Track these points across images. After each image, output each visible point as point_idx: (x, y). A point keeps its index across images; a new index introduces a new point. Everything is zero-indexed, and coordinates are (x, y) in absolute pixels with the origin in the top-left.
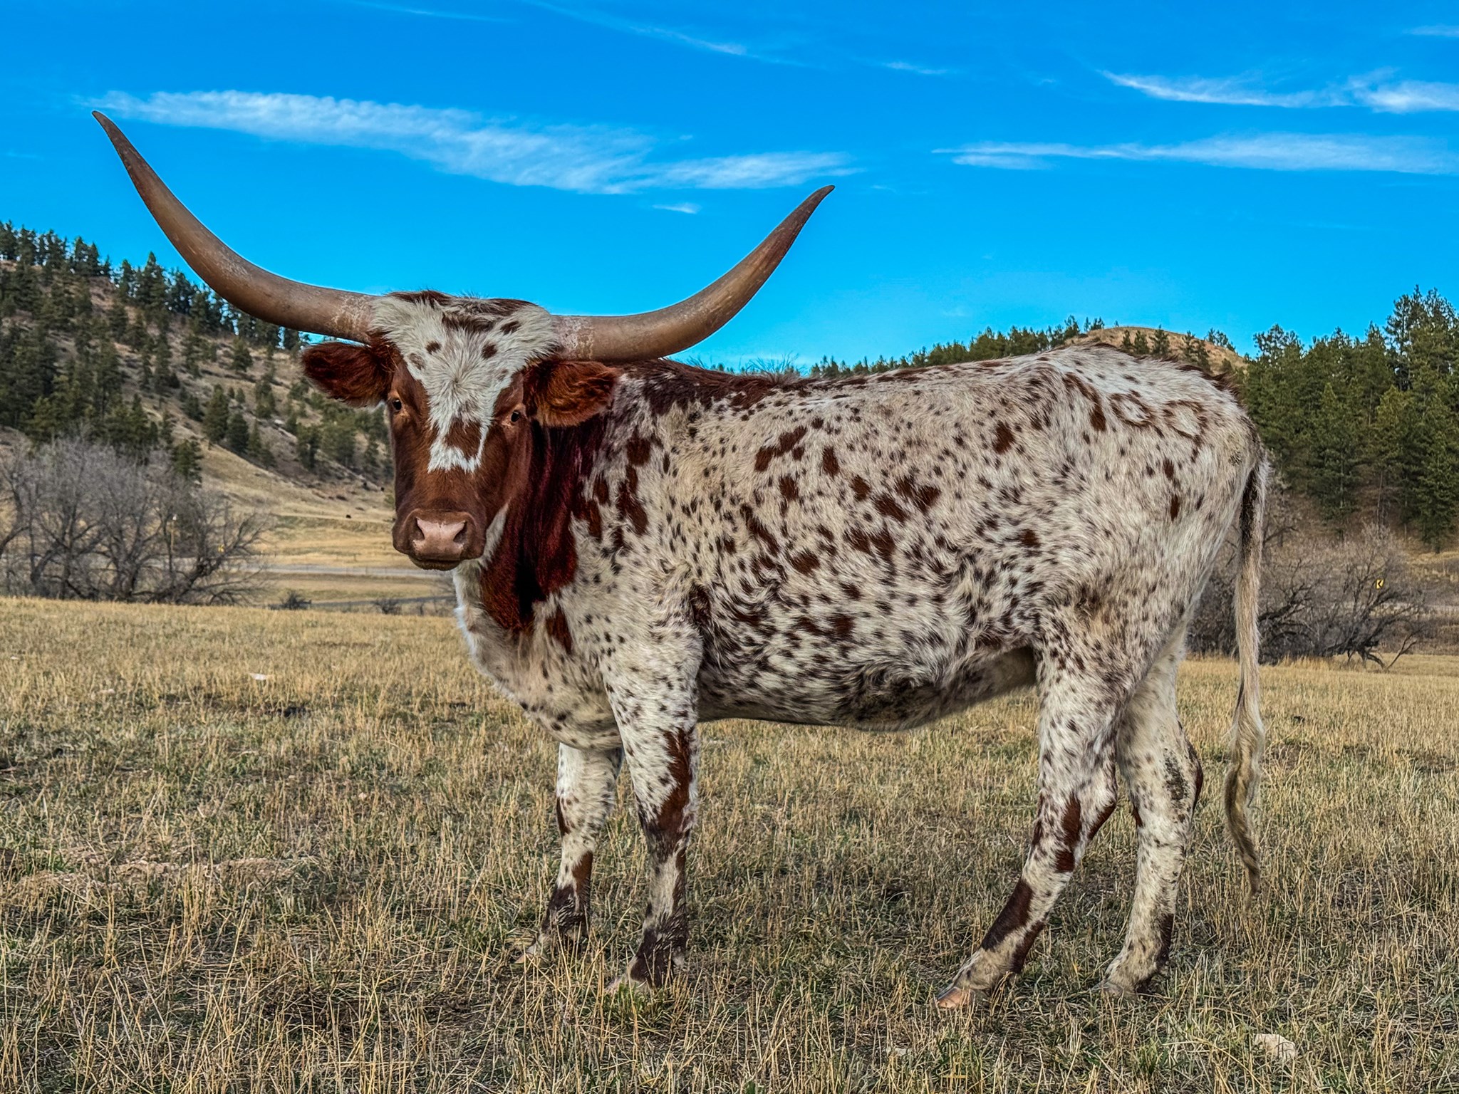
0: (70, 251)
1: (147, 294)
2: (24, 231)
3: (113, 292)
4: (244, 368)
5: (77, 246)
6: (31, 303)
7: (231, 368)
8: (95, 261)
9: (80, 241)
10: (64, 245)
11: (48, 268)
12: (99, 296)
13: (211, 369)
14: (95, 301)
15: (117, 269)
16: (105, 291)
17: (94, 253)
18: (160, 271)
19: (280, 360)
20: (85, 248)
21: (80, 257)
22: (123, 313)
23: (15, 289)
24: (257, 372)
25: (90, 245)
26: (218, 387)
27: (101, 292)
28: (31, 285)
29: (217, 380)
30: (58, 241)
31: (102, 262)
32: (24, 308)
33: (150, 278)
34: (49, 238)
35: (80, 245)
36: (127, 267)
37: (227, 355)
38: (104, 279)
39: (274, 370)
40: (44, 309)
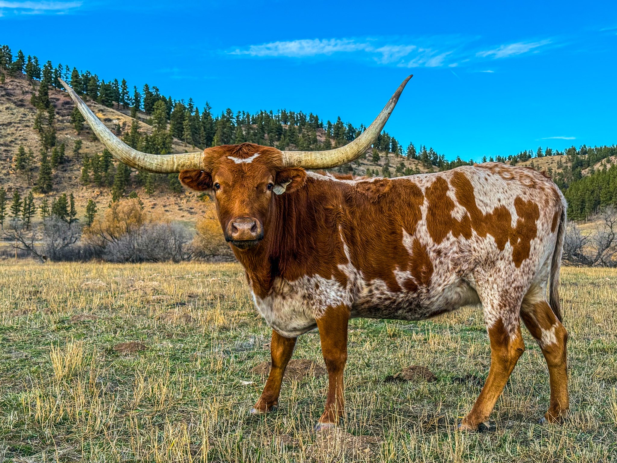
0: (308, 119)
1: (338, 134)
2: (290, 112)
3: (325, 134)
4: (377, 161)
5: (310, 116)
6: (295, 141)
7: (372, 161)
8: (318, 122)
9: (311, 114)
10: (305, 117)
11: (300, 127)
12: (319, 136)
13: (364, 162)
14: (318, 138)
15: (325, 125)
16: (322, 134)
17: (317, 119)
18: (342, 123)
19: (390, 157)
20: (313, 117)
21: (312, 121)
22: (329, 142)
23: (289, 136)
24: (382, 162)
25: (315, 116)
26: (368, 170)
27: (320, 134)
28: (295, 134)
29: (367, 167)
30: (303, 115)
31: (320, 122)
32: (293, 143)
33: (338, 127)
34: (300, 114)
35: (311, 116)
36: (329, 123)
37: (370, 156)
38: (321, 129)
39: (389, 161)
40: (300, 143)
